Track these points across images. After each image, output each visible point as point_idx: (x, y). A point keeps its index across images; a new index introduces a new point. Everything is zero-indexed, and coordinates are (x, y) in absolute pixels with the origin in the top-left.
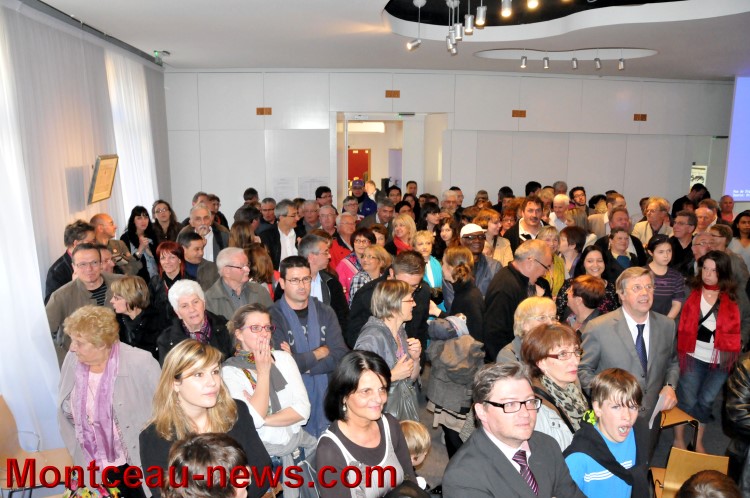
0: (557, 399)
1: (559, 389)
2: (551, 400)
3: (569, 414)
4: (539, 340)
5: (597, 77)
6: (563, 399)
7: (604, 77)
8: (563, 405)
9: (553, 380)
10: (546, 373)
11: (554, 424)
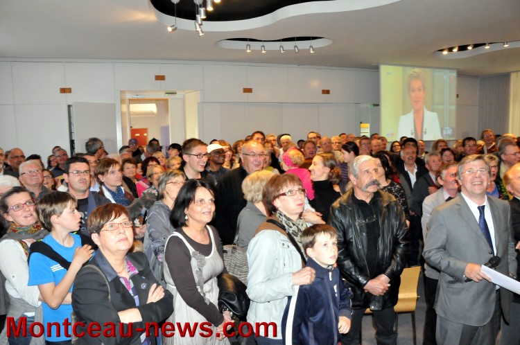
0: (287, 227)
1: (289, 219)
2: (283, 228)
3: (297, 239)
4: (272, 186)
5: (296, 66)
6: (291, 227)
7: (301, 66)
8: (291, 232)
9: (284, 213)
10: (280, 209)
11: (283, 245)
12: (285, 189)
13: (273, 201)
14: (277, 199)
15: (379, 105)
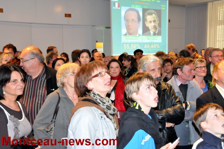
6: (105, 103)
12: (95, 72)
13: (87, 84)
14: (90, 82)
15: (110, 28)
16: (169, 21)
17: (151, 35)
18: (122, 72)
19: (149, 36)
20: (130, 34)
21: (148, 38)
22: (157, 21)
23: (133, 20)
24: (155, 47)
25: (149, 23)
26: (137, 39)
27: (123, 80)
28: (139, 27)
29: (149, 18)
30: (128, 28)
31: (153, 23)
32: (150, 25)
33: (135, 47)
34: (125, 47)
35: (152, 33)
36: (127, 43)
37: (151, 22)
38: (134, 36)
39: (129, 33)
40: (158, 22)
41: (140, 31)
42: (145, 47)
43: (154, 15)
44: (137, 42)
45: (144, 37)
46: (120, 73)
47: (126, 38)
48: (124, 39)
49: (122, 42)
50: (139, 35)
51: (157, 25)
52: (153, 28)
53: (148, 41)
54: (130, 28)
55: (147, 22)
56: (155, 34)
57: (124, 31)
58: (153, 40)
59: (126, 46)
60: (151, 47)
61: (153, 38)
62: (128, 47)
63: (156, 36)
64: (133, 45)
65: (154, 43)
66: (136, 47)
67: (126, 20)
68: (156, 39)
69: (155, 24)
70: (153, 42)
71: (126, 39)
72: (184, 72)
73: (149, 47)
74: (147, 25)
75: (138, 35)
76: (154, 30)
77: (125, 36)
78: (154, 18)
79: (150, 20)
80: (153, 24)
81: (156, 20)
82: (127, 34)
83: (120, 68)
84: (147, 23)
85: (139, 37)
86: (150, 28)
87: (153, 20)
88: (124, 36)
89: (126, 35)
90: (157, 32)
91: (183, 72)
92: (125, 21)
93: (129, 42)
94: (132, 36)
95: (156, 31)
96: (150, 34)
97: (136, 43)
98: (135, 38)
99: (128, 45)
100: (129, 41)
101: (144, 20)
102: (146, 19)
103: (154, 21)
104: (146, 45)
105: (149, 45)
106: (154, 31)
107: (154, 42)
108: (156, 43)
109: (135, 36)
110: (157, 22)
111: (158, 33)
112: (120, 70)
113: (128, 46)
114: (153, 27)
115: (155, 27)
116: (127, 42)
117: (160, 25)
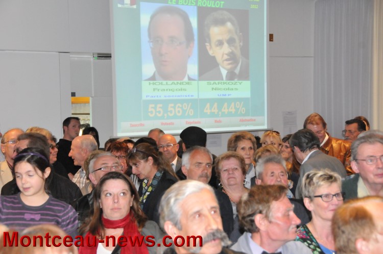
15: (111, 57)
16: (271, 37)
17: (222, 79)
18: (135, 207)
19: (217, 82)
20: (166, 77)
21: (215, 86)
22: (237, 41)
23: (172, 39)
24: (233, 111)
25: (217, 46)
26: (185, 90)
27: (140, 230)
28: (189, 57)
29: (216, 32)
30: (159, 59)
31: (226, 45)
32: (220, 53)
33: (179, 112)
34: (152, 112)
35: (224, 72)
36: (156, 102)
37: (220, 43)
38: (176, 82)
39: (163, 74)
40: (241, 44)
41: (193, 69)
42: (205, 111)
43: (229, 24)
44: (185, 98)
45: (203, 83)
46: (132, 208)
47: (155, 86)
48: (148, 91)
49: (144, 98)
50: (190, 79)
51: (238, 52)
52: (227, 60)
53: (214, 95)
54: (166, 61)
55: (210, 43)
56: (231, 76)
57: (149, 69)
58: (227, 92)
59: (155, 108)
60: (223, 110)
61: (226, 86)
62: (159, 112)
63: (236, 81)
64: (174, 108)
65: (230, 101)
66: (181, 112)
67: (155, 37)
68: (236, 89)
69: (233, 48)
70: (227, 97)
71: (154, 90)
72: (273, 220)
73: (216, 111)
74: (211, 53)
75: (186, 79)
76: (229, 64)
77: (152, 82)
78: (229, 31)
79: (220, 38)
80: (226, 49)
81: (236, 37)
82: (157, 76)
83: (132, 195)
84: (211, 48)
85: (188, 84)
86: (219, 59)
87: (226, 37)
88: (148, 82)
89: (153, 78)
90: (237, 71)
91: (270, 222)
92: (149, 42)
93: (163, 98)
94: (170, 82)
95: (236, 67)
96: (219, 77)
97: (182, 101)
98: (179, 87)
99: (161, 105)
100: (162, 96)
101: (204, 38)
102: (208, 36)
103: (231, 42)
104: (208, 105)
105: (216, 105)
106: (229, 67)
107: (230, 97)
108: (236, 100)
109: (179, 82)
110: (238, 44)
111: (240, 72)
112: (130, 202)
113: (161, 110)
114: (226, 57)
115: (232, 58)
116: (156, 98)
117: (245, 51)
